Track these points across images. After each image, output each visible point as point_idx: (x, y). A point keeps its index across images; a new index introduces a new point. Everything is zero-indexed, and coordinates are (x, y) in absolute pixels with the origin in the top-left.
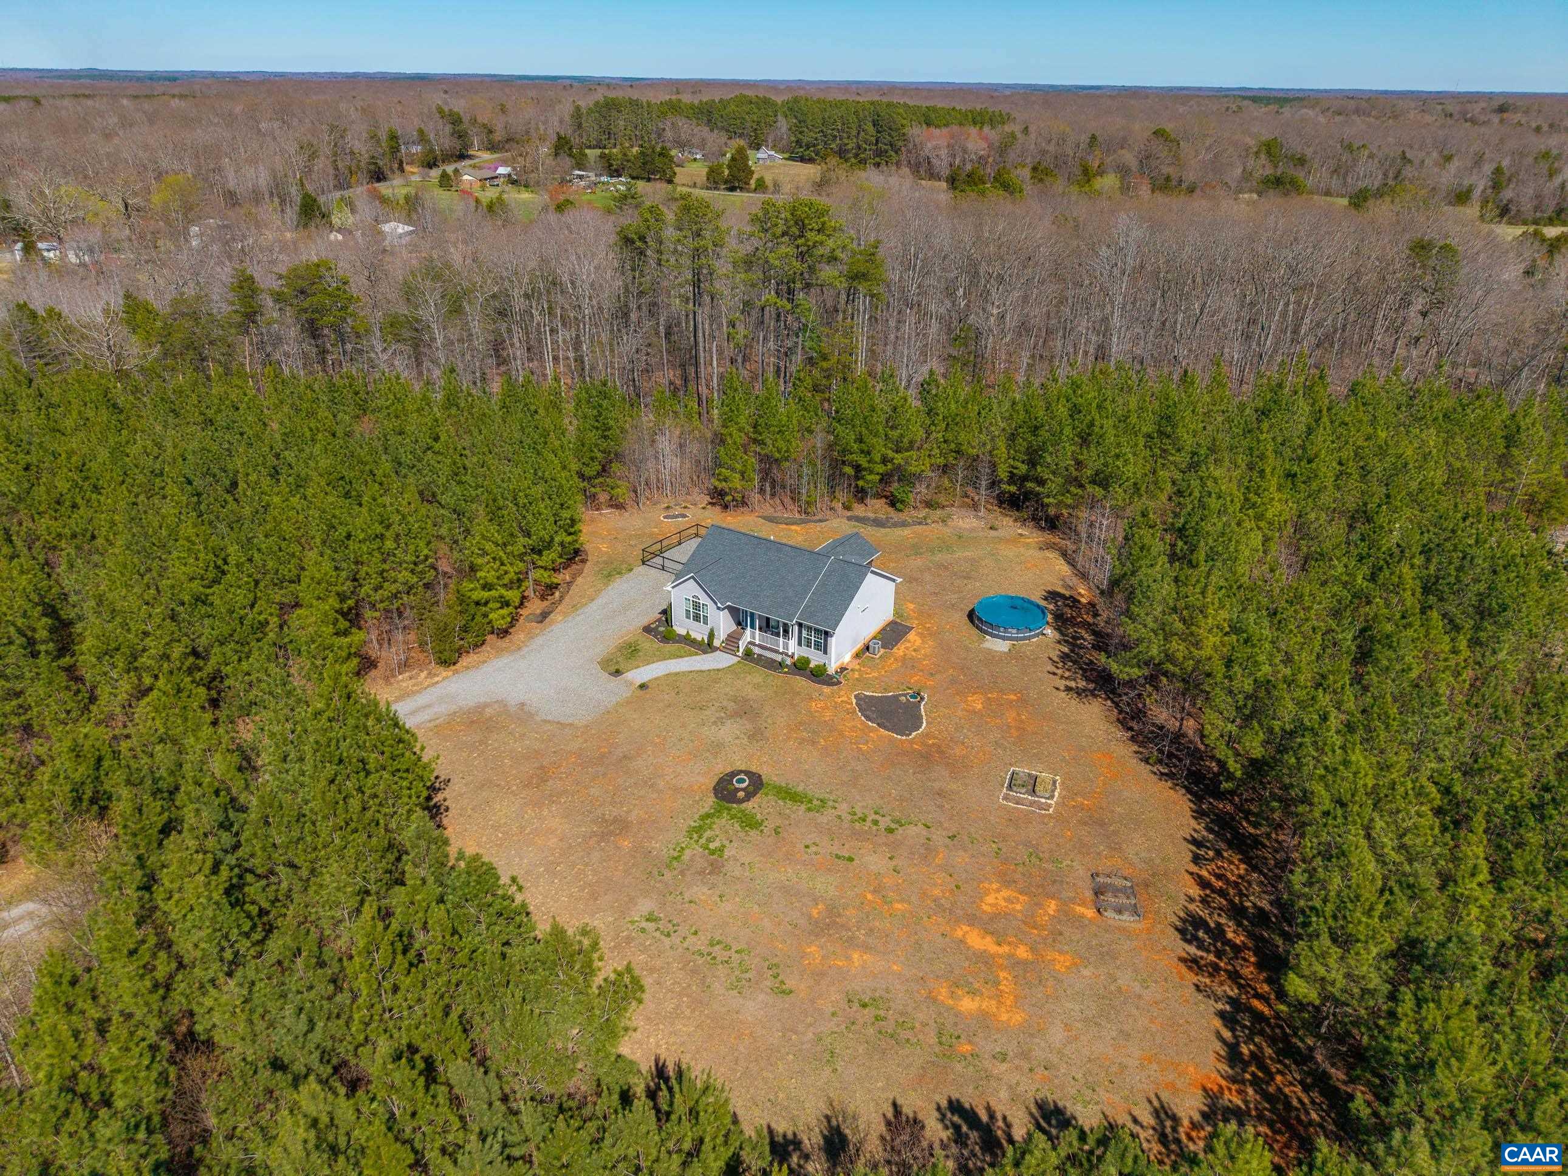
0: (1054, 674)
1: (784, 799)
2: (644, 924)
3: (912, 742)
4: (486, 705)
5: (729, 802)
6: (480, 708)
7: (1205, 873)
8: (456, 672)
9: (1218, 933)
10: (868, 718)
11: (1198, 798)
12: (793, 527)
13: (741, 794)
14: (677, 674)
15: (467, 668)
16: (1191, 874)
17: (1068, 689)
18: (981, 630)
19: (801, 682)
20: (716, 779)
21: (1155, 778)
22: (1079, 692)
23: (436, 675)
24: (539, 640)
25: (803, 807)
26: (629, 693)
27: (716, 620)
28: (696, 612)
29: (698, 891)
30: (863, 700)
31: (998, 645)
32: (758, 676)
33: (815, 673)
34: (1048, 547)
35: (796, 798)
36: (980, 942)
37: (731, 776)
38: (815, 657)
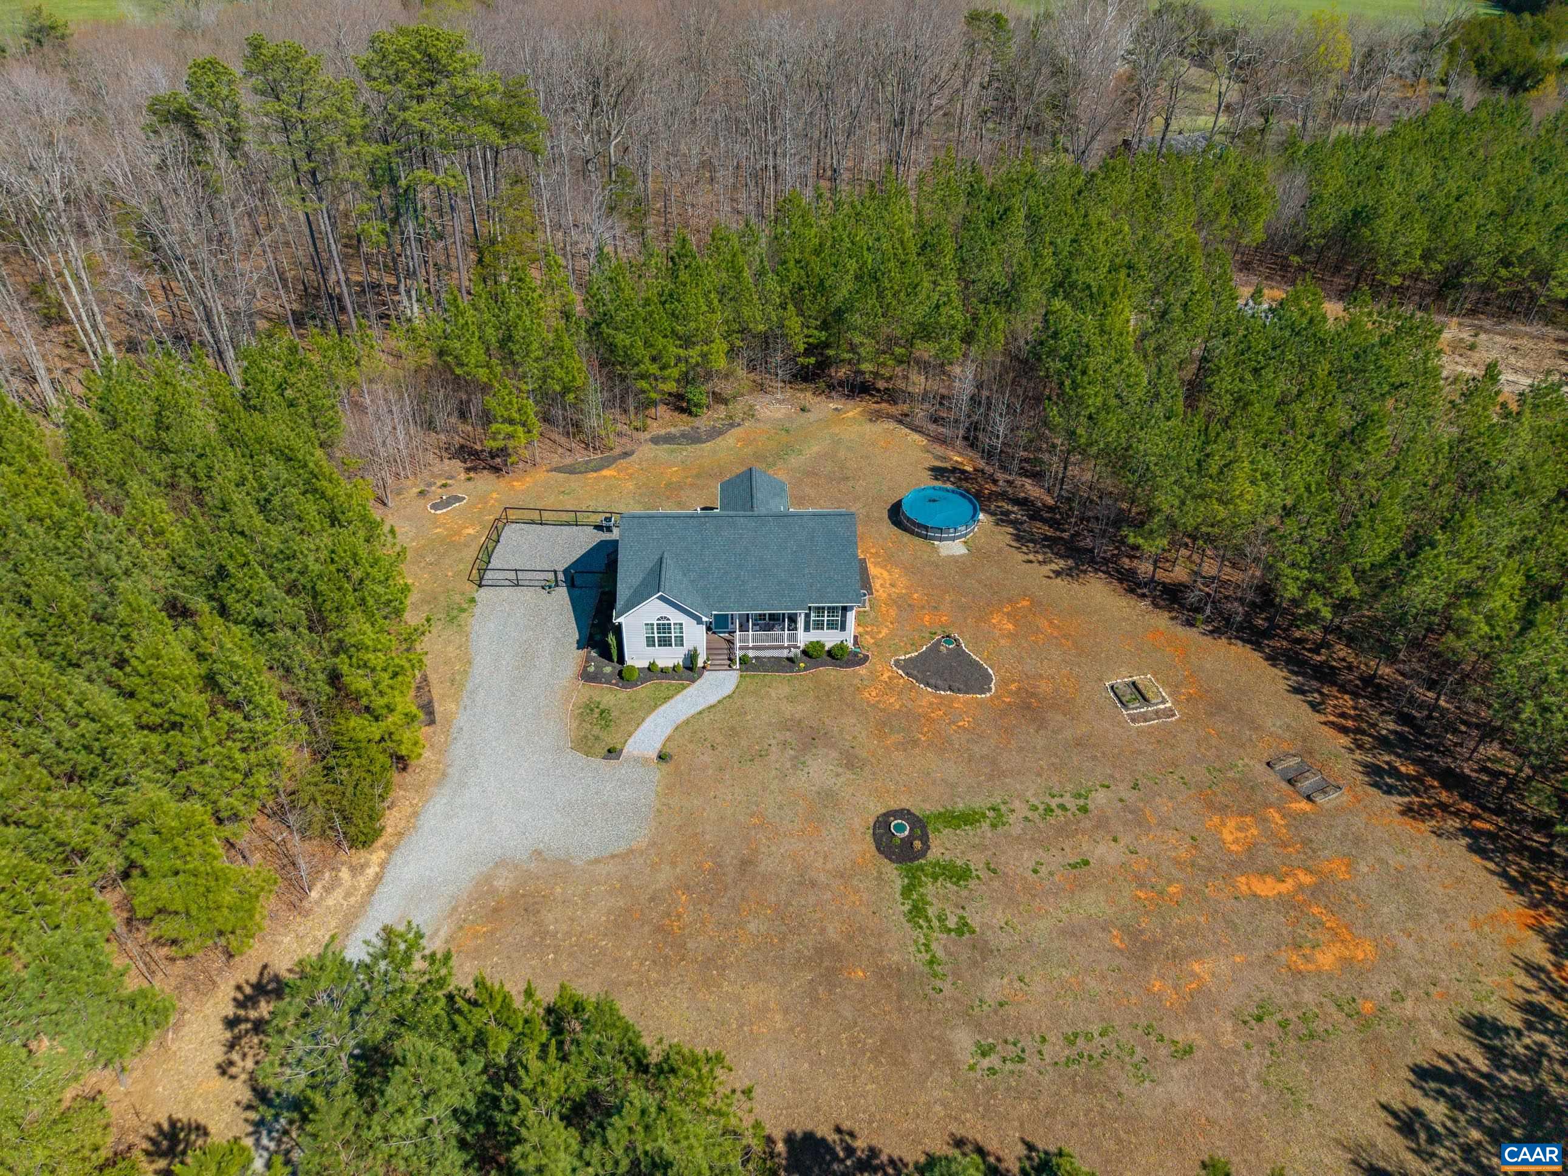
0: (1031, 562)
1: (959, 827)
2: (986, 1063)
3: (997, 697)
4: (488, 879)
5: (912, 860)
6: (484, 885)
7: (1332, 718)
8: (389, 848)
9: (1394, 772)
10: (936, 688)
11: (1257, 646)
12: (605, 472)
13: (917, 844)
14: (687, 722)
15: (400, 835)
16: (1325, 723)
17: (1058, 574)
18: (926, 537)
19: (830, 673)
20: (869, 838)
21: (1208, 640)
22: (1068, 573)
23: (363, 867)
24: (458, 750)
25: (986, 825)
26: (657, 774)
27: (696, 636)
28: (663, 635)
29: (994, 988)
30: (908, 667)
31: (953, 548)
32: (780, 686)
33: (835, 656)
34: (876, 417)
35: (968, 819)
36: (1268, 888)
37: (882, 827)
38: (830, 638)
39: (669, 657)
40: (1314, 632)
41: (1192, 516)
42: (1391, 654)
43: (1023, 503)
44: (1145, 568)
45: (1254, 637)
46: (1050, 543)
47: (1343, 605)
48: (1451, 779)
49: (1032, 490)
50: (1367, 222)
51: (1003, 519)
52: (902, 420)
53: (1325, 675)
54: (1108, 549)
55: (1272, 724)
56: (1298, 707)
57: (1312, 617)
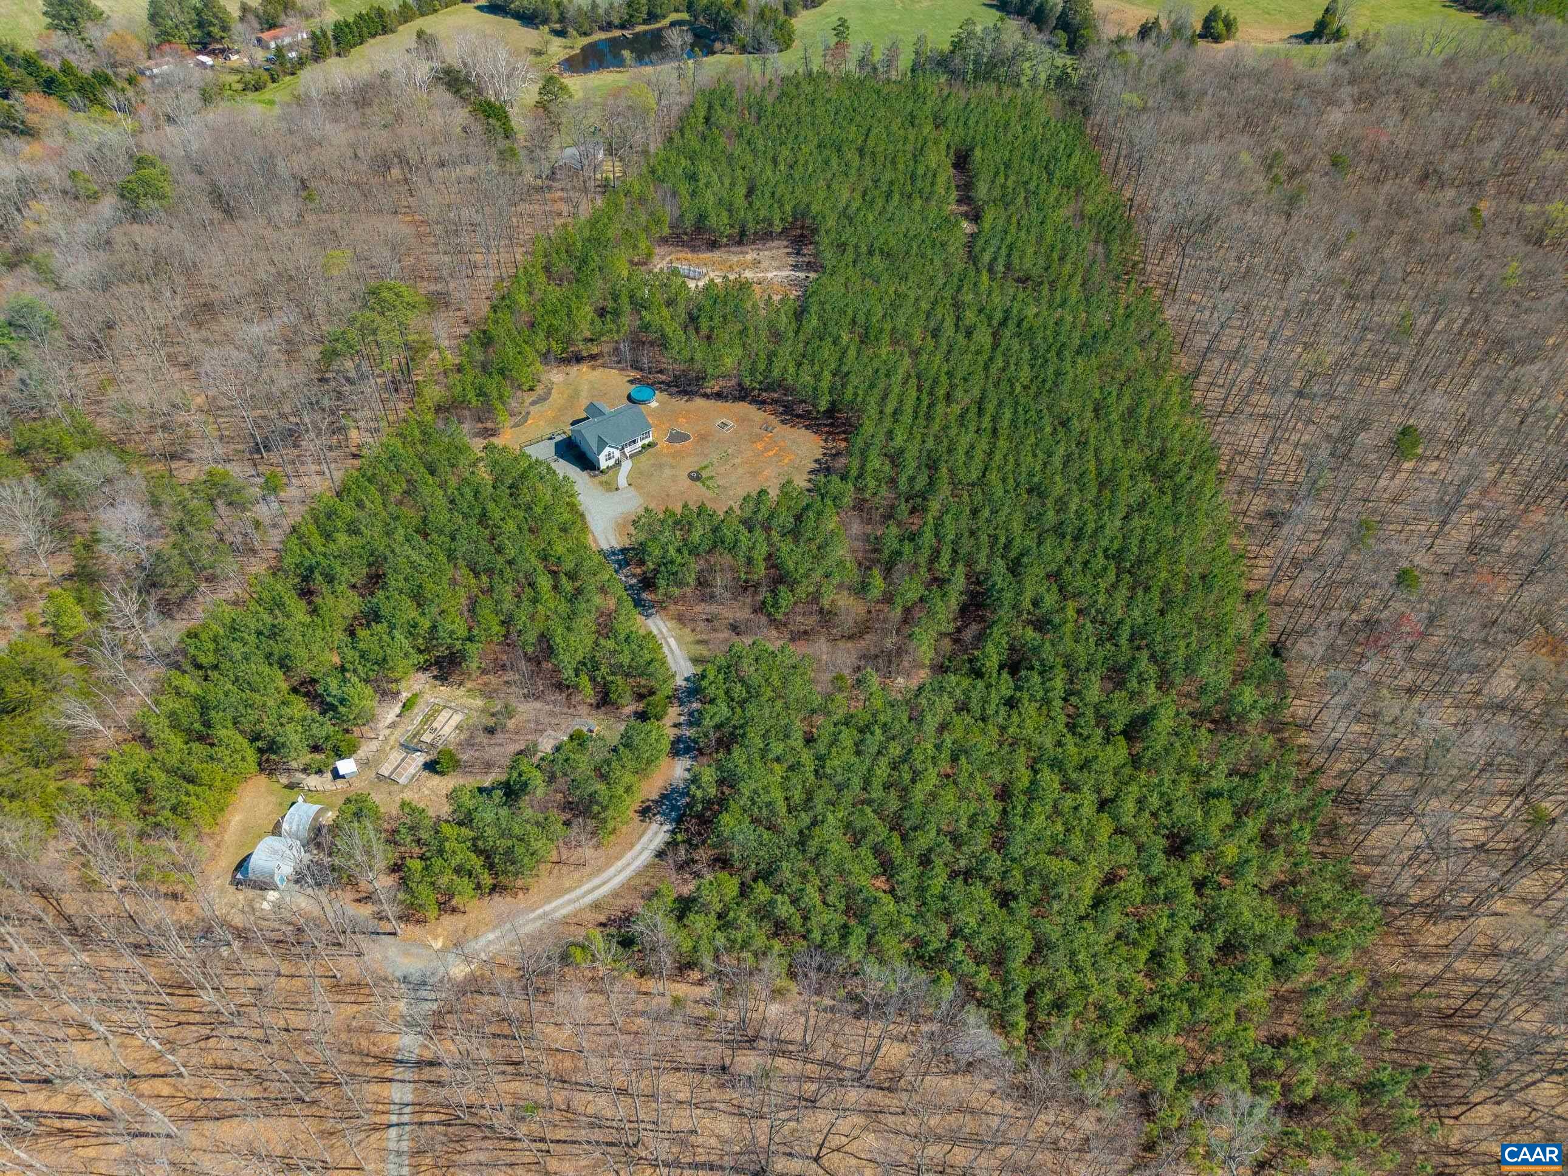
0: (677, 400)
1: (706, 469)
3: (694, 438)
5: (701, 480)
7: (769, 412)
9: (786, 419)
10: (678, 442)
11: (745, 401)
13: (700, 476)
14: (627, 475)
16: (768, 414)
18: (645, 404)
19: (652, 450)
21: (733, 404)
25: (711, 466)
26: (632, 488)
27: (617, 454)
28: (609, 457)
29: (731, 493)
30: (668, 440)
31: (654, 404)
32: (643, 458)
33: (649, 445)
34: (594, 368)
35: (706, 467)
36: (771, 453)
37: (689, 475)
38: (646, 441)
39: (611, 463)
40: (756, 392)
41: (717, 372)
42: (775, 391)
43: (662, 383)
44: (708, 391)
45: (742, 399)
46: (679, 392)
47: (761, 383)
48: (798, 416)
49: (663, 378)
50: (706, 217)
51: (660, 389)
52: (603, 366)
53: (763, 402)
54: (695, 389)
55: (757, 419)
56: (761, 412)
57: (754, 389)
